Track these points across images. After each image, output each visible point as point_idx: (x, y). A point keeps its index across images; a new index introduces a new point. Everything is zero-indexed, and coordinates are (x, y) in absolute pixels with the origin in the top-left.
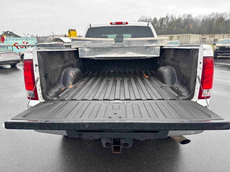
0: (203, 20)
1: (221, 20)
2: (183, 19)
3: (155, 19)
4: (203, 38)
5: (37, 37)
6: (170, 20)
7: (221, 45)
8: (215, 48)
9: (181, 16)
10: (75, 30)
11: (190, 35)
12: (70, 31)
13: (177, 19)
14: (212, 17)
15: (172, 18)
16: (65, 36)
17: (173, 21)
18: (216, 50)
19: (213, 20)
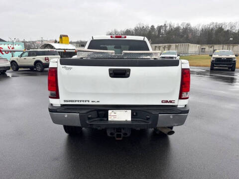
0: (203, 29)
1: (220, 30)
2: (182, 28)
3: (153, 26)
4: (202, 49)
5: (24, 42)
6: (168, 28)
7: (217, 56)
8: (212, 59)
9: (180, 25)
10: (67, 36)
11: (189, 45)
12: (61, 37)
13: (175, 27)
14: (211, 27)
15: (170, 26)
16: (56, 42)
17: (171, 29)
18: (213, 61)
19: (212, 29)
